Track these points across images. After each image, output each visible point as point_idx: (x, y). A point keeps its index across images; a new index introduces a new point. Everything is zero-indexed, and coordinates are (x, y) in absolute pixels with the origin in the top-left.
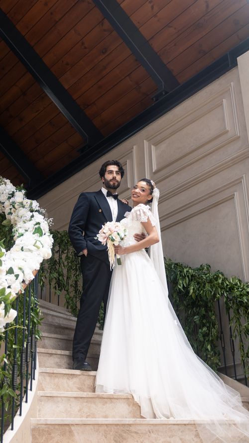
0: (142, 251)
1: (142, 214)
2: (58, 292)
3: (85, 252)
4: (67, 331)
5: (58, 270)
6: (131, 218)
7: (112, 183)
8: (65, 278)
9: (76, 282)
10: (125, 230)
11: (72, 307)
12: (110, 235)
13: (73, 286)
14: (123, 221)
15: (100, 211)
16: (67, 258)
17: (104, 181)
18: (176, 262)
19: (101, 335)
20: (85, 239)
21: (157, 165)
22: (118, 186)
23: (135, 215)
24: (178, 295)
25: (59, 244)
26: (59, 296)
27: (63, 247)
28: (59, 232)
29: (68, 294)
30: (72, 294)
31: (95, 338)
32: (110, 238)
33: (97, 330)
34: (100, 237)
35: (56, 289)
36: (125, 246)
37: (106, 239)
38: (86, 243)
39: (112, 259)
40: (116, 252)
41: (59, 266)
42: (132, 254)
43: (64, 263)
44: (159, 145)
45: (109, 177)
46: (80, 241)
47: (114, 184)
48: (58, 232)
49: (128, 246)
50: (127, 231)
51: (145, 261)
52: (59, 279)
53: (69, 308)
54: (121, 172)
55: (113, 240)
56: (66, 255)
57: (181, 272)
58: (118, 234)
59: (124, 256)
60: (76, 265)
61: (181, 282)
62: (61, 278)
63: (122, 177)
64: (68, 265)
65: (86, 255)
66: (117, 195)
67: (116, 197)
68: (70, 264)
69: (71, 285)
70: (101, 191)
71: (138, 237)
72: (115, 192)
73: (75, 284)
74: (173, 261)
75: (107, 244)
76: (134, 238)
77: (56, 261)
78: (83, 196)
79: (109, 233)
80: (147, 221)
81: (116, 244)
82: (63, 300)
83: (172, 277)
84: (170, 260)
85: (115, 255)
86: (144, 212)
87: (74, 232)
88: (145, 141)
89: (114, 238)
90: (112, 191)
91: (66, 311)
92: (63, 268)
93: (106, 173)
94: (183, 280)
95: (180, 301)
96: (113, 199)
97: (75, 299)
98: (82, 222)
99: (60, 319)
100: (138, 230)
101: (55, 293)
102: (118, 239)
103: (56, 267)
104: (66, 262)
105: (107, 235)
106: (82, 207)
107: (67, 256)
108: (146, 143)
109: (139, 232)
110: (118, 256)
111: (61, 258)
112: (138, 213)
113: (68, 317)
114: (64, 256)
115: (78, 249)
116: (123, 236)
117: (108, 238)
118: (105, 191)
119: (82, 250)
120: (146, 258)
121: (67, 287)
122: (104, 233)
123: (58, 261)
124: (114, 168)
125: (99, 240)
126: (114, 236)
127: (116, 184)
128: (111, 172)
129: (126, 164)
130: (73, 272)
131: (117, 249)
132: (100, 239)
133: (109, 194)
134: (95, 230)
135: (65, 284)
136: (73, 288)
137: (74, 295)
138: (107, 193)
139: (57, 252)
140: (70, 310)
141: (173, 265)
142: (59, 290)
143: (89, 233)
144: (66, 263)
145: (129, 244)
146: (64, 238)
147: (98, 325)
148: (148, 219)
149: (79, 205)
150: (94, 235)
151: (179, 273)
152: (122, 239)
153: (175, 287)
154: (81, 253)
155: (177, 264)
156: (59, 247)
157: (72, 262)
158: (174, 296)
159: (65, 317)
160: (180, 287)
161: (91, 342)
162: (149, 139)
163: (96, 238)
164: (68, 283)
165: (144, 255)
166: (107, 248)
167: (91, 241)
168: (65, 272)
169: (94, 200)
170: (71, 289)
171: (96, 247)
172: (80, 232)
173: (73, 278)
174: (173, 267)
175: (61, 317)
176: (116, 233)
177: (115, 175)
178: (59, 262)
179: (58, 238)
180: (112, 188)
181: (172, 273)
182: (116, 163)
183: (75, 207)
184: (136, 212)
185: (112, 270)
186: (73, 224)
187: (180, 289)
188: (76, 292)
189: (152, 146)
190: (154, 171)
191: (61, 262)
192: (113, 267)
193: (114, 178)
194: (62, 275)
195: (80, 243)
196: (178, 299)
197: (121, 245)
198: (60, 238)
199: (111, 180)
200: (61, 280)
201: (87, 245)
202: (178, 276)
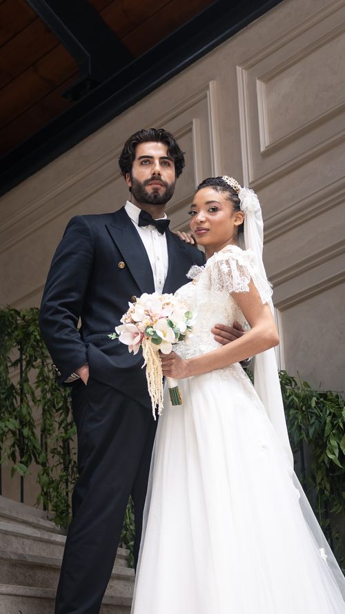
0: (234, 368)
1: (236, 273)
2: (20, 469)
3: (84, 373)
4: (40, 575)
5: (20, 411)
6: (207, 282)
7: (149, 190)
8: (38, 432)
9: (66, 441)
10: (188, 313)
11: (56, 507)
12: (148, 327)
13: (59, 453)
14: (184, 290)
15: (122, 265)
16: (42, 379)
17: (130, 184)
18: (323, 390)
19: (131, 580)
20: (82, 338)
21: (272, 133)
22: (169, 195)
23: (215, 275)
24: (328, 476)
25: (19, 343)
26: (22, 478)
27: (29, 351)
28: (18, 313)
29: (46, 472)
30: (56, 473)
31: (114, 589)
32: (148, 334)
33: (119, 567)
34: (125, 334)
35: (14, 460)
36: (189, 357)
37: (138, 338)
38: (84, 349)
39: (156, 390)
40: (167, 372)
41: (22, 401)
42: (208, 375)
43: (33, 394)
44: (276, 79)
45: (141, 173)
46: (71, 346)
47: (156, 191)
48: (16, 311)
49: (197, 355)
50: (194, 315)
51: (240, 394)
52: (21, 434)
53: (50, 507)
54: (176, 158)
55: (157, 340)
56: (37, 371)
57: (334, 416)
58: (171, 324)
59: (188, 381)
60: (65, 399)
61: (334, 443)
62: (26, 431)
63: (178, 172)
64: (44, 398)
65: (85, 380)
66: (167, 222)
67: (162, 227)
68: (49, 395)
69: (54, 451)
70: (123, 210)
71: (223, 333)
72: (160, 213)
73: (63, 448)
74: (315, 388)
75: (141, 350)
76: (212, 336)
77: (12, 387)
78: (77, 226)
79: (147, 321)
80: (248, 290)
81: (166, 350)
82: (34, 490)
83: (311, 431)
84: (306, 384)
85: (164, 379)
86: (240, 268)
87: (55, 323)
88: (239, 69)
89: (160, 334)
90: (152, 209)
91: (43, 518)
92: (31, 403)
93: (136, 164)
94: (340, 439)
95: (332, 492)
96: (155, 233)
97: (64, 486)
98: (73, 294)
99: (27, 542)
100: (223, 314)
101: (13, 471)
102: (170, 337)
103: (12, 404)
104: (39, 389)
105: (142, 326)
106: (75, 256)
107: (41, 374)
108: (241, 74)
109: (225, 320)
110: (172, 383)
111: (27, 380)
112: (225, 268)
113: (46, 536)
114: (33, 374)
115: (66, 365)
116: (183, 330)
117: (144, 335)
118: (133, 211)
119: (76, 367)
120: (245, 389)
121: (43, 454)
122: (135, 323)
123: (18, 387)
124: (154, 149)
125: (121, 339)
126: (161, 329)
127: (162, 191)
128: (148, 160)
129: (191, 130)
130: (58, 417)
131: (169, 362)
132: (125, 339)
133: (145, 220)
134: (109, 316)
135: (38, 446)
136: (57, 457)
137: (61, 477)
138: (141, 216)
139: (15, 364)
140: (52, 514)
141: (314, 399)
142: (21, 462)
143: (93, 324)
144: (38, 393)
145: (201, 351)
146: (31, 329)
147: (123, 551)
148: (251, 284)
149: (66, 251)
150: (107, 327)
151: (328, 419)
152: (182, 337)
153: (319, 456)
154: (73, 377)
155: (324, 396)
156: (21, 350)
157: (53, 390)
158: (318, 480)
159: (37, 534)
160: (331, 456)
161: (104, 601)
162: (251, 62)
163: (113, 336)
164: (45, 445)
165: (238, 380)
166: (143, 360)
167: (97, 345)
168: (37, 413)
169: (104, 235)
170: (54, 461)
171: (112, 361)
172: (69, 322)
173: (58, 432)
174: (313, 404)
175: (28, 537)
176: (164, 321)
177: (158, 167)
178: (22, 389)
179: (16, 328)
180: (151, 203)
181: (312, 421)
182: (160, 136)
183: (56, 256)
184: (218, 265)
185: (157, 416)
186: (51, 299)
187: (331, 461)
188: (66, 469)
189: (258, 83)
190: (262, 149)
191: (26, 387)
192: (160, 410)
193: (156, 177)
194: (31, 425)
195: (72, 350)
196: (328, 486)
197: (179, 353)
198: (23, 327)
199: (147, 182)
200: (28, 438)
201: (87, 354)
202: (328, 428)
